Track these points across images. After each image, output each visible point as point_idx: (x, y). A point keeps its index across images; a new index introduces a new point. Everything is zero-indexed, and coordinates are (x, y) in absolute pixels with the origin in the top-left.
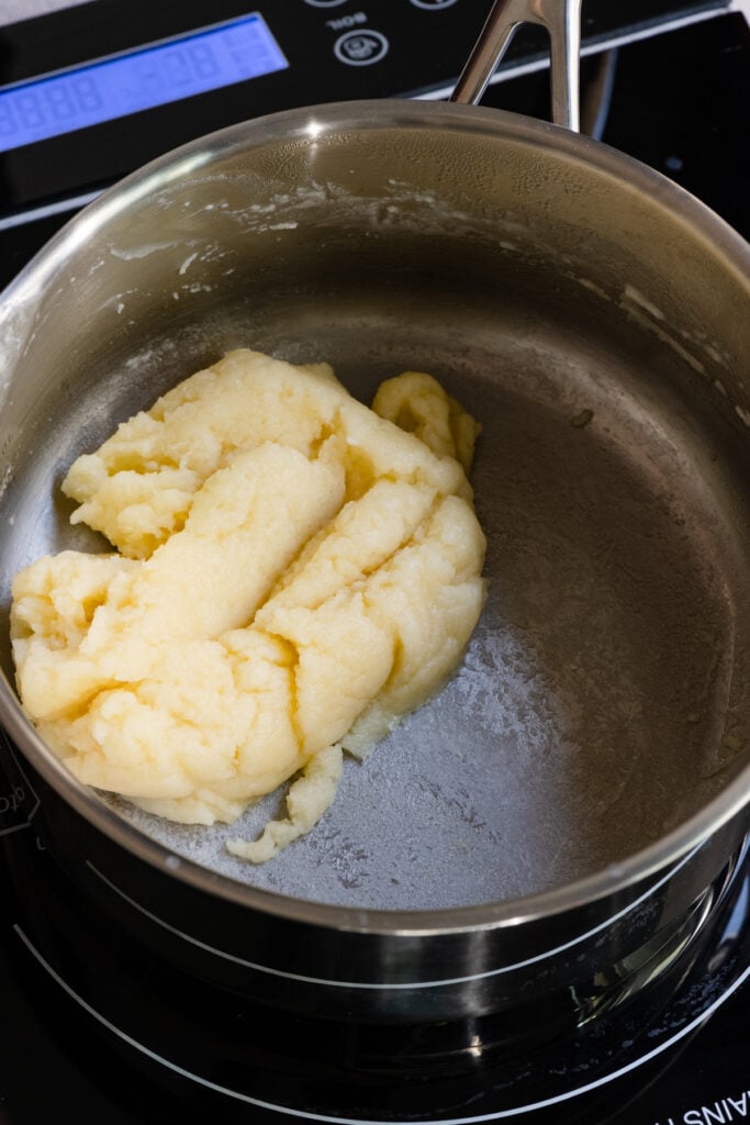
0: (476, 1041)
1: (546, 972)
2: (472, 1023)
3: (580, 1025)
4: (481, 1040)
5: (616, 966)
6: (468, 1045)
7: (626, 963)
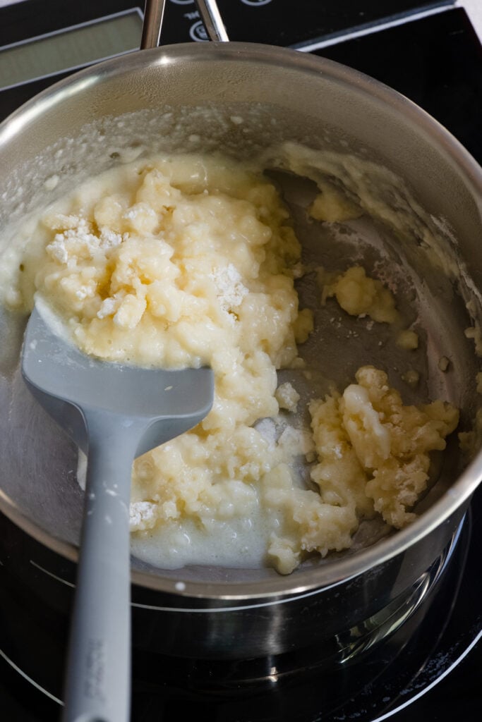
0: (273, 671)
1: (316, 602)
2: (270, 659)
3: (343, 662)
4: (277, 669)
5: (365, 622)
6: (268, 674)
7: (372, 620)
